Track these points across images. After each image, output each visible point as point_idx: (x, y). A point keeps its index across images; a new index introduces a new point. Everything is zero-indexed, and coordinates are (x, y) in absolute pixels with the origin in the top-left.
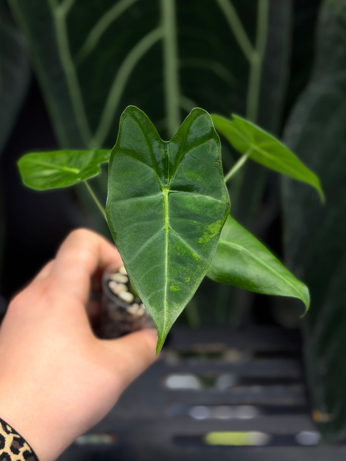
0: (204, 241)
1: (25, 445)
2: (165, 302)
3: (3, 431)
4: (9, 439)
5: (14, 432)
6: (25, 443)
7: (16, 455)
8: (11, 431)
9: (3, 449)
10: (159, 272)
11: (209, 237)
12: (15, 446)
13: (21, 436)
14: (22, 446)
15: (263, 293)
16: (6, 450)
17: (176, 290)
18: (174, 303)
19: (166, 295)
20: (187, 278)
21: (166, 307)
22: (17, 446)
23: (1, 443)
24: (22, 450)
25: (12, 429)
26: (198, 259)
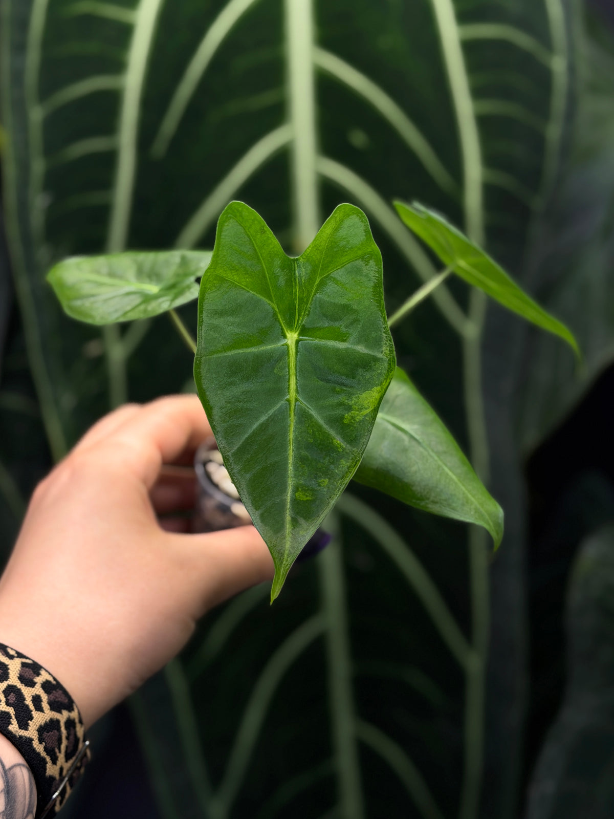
0: (352, 421)
1: (43, 672)
2: (288, 518)
3: (2, 656)
4: (14, 667)
5: (20, 655)
6: (42, 669)
7: (30, 689)
8: (16, 655)
9: (8, 681)
10: (279, 469)
11: (361, 413)
12: (27, 675)
13: (33, 661)
14: (38, 674)
15: (428, 510)
16: (12, 682)
17: (305, 499)
18: (302, 521)
19: (288, 506)
20: (324, 480)
21: (288, 527)
22: (30, 676)
23: (2, 673)
24: (39, 680)
25: (17, 653)
26: (341, 450)
